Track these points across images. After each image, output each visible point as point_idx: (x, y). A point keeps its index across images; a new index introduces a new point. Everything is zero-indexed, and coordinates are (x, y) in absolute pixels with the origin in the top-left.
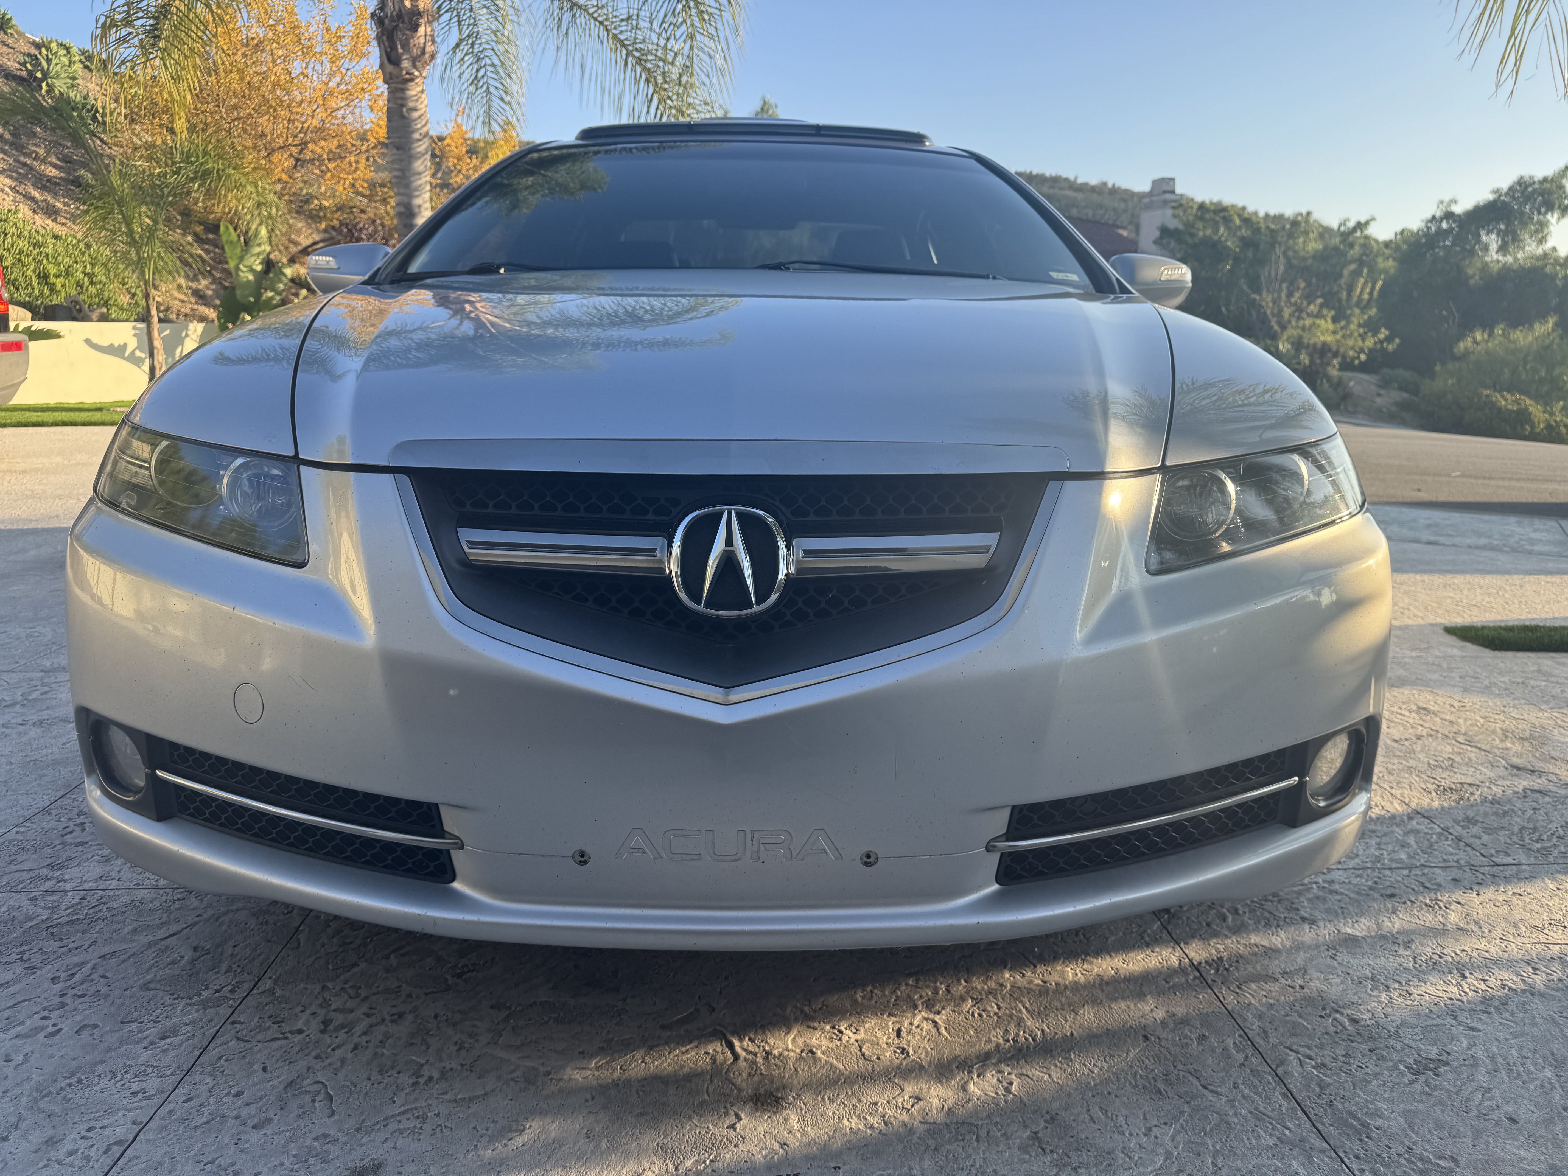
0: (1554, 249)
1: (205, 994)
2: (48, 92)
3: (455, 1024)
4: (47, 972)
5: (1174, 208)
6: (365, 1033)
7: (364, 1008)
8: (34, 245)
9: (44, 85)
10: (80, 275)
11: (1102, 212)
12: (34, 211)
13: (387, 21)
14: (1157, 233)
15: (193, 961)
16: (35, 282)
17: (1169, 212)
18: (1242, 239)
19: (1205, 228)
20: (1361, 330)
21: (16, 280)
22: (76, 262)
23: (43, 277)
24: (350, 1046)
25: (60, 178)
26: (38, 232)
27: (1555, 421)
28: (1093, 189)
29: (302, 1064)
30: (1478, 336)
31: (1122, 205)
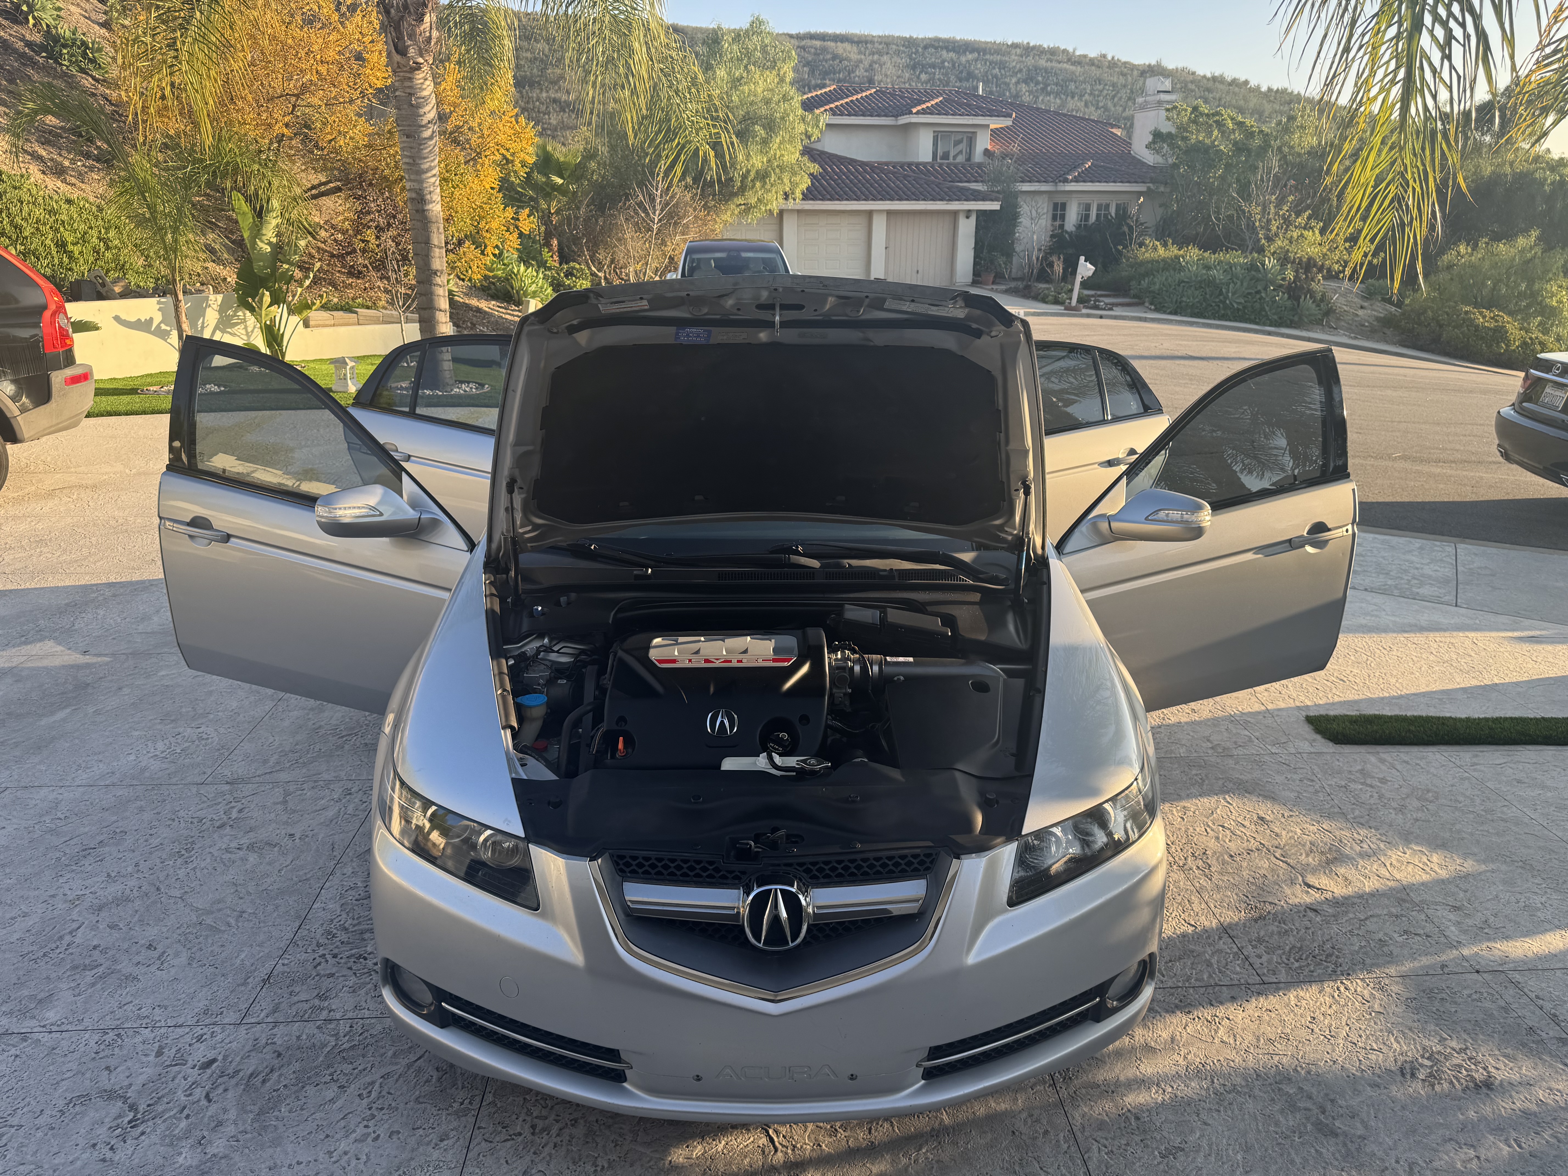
0: (1548, 150)
1: (456, 1105)
2: (34, 25)
3: (609, 1127)
4: (352, 1089)
5: (1168, 110)
6: (558, 1135)
7: (553, 1117)
8: (50, 212)
9: (30, 18)
10: (95, 240)
11: (1101, 87)
12: (44, 173)
13: (393, 11)
14: (1150, 138)
15: (439, 1079)
16: (54, 250)
17: (1163, 114)
18: (1235, 143)
19: (1198, 131)
20: (1347, 244)
21: (36, 249)
22: (91, 228)
23: (61, 245)
24: (551, 1145)
25: (61, 128)
26: (51, 198)
27: (1531, 338)
28: (1092, 62)
29: (528, 1159)
30: (1462, 249)
31: (1122, 80)
